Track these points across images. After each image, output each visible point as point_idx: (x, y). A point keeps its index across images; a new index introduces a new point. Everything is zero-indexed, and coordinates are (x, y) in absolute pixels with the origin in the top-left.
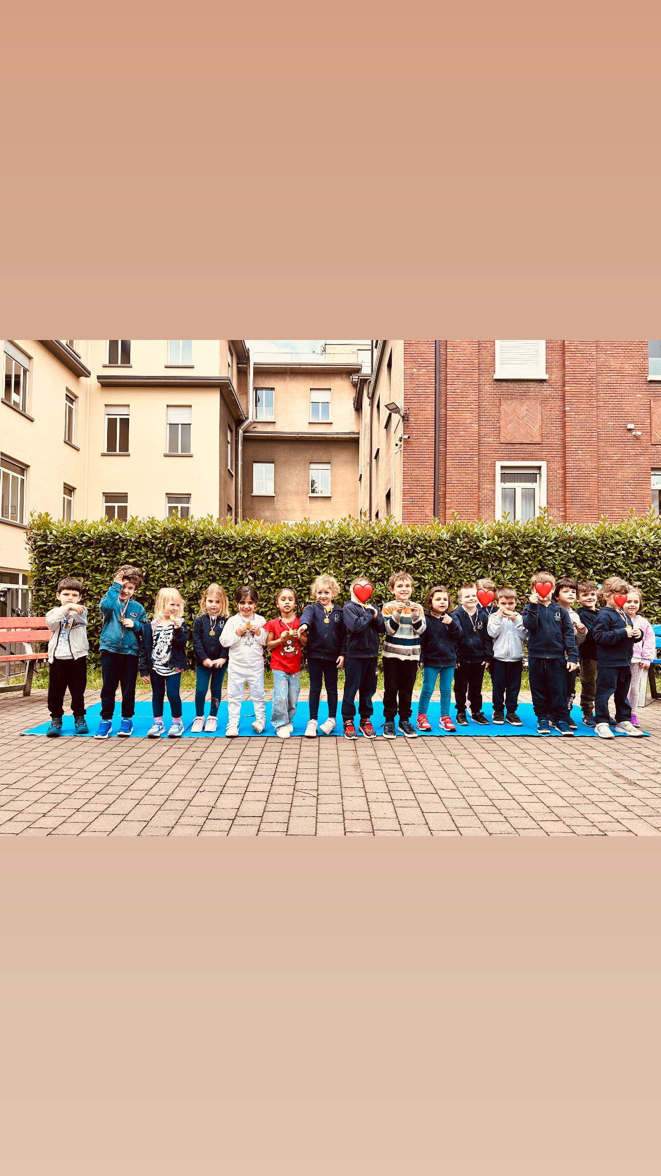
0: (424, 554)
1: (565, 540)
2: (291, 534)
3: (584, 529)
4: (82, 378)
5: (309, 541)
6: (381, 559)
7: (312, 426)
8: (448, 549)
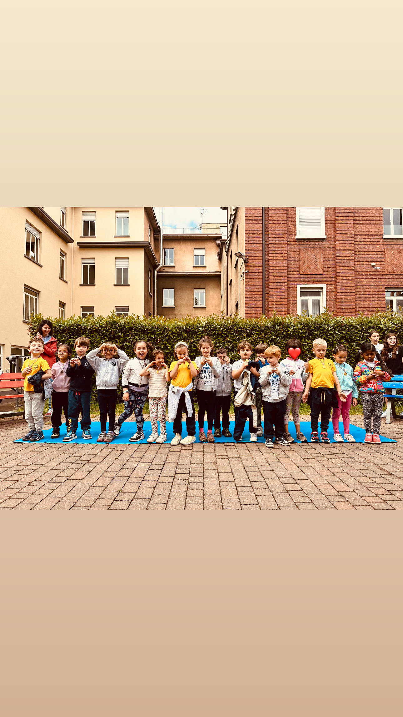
0: (257, 335)
1: (339, 326)
2: (180, 324)
3: (350, 320)
4: (69, 244)
5: (190, 328)
6: (232, 338)
7: (195, 269)
8: (271, 332)
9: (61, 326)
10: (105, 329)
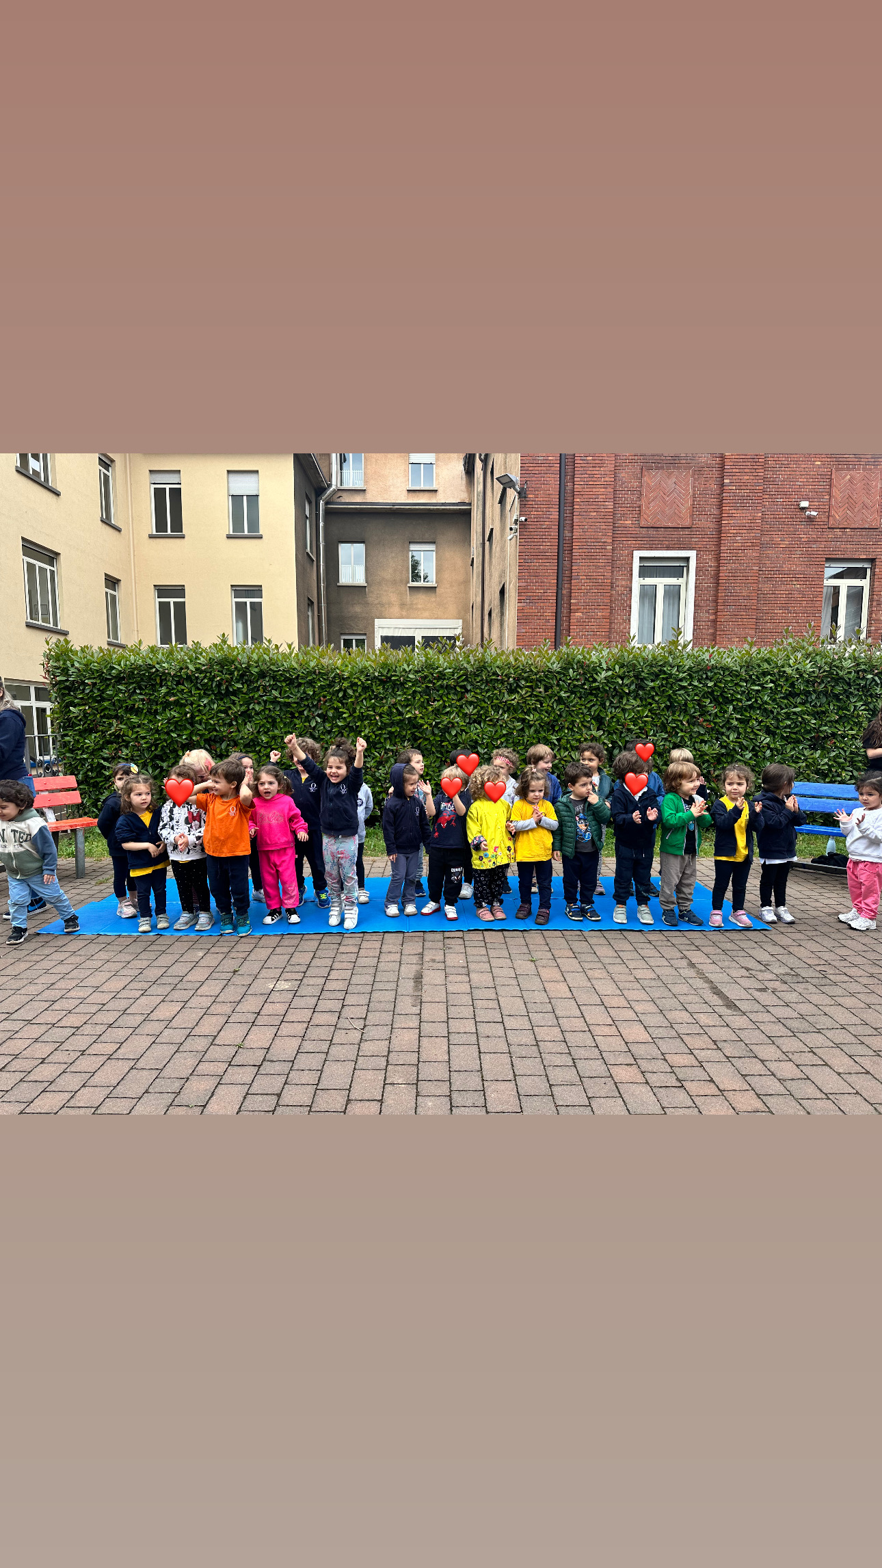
1: (701, 669)
6: (477, 696)
7: (411, 494)
9: (114, 668)
10: (208, 675)
